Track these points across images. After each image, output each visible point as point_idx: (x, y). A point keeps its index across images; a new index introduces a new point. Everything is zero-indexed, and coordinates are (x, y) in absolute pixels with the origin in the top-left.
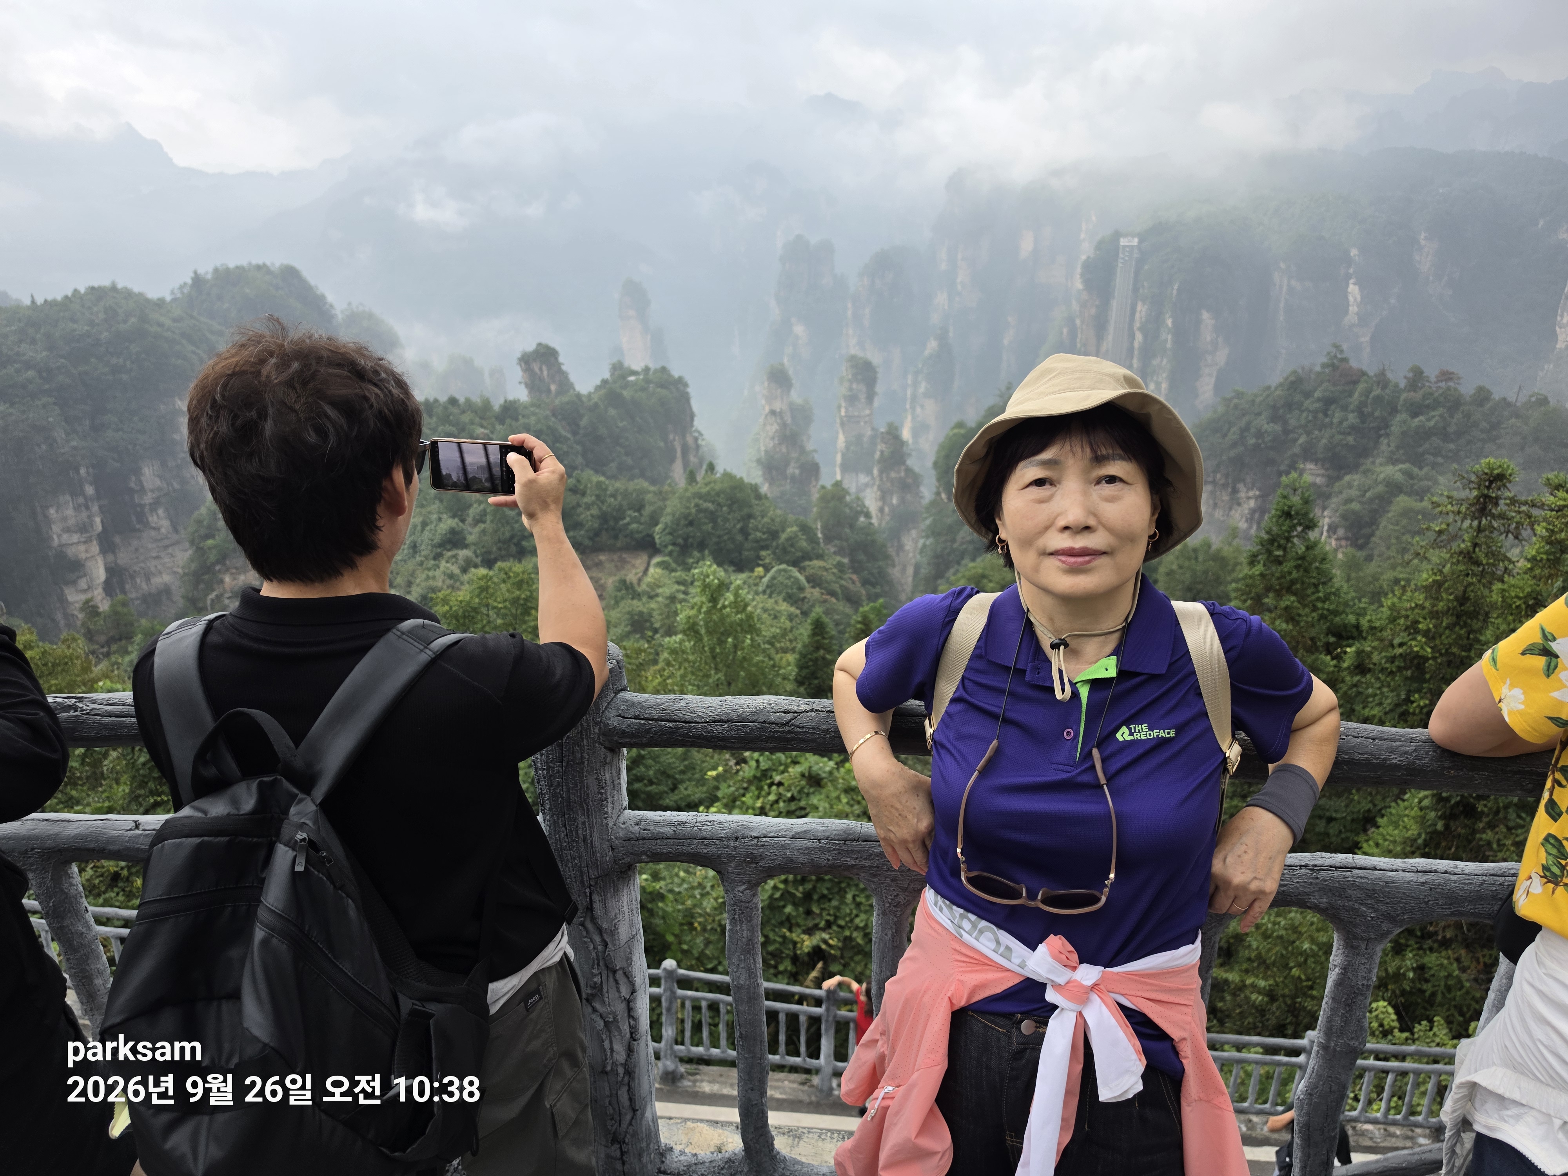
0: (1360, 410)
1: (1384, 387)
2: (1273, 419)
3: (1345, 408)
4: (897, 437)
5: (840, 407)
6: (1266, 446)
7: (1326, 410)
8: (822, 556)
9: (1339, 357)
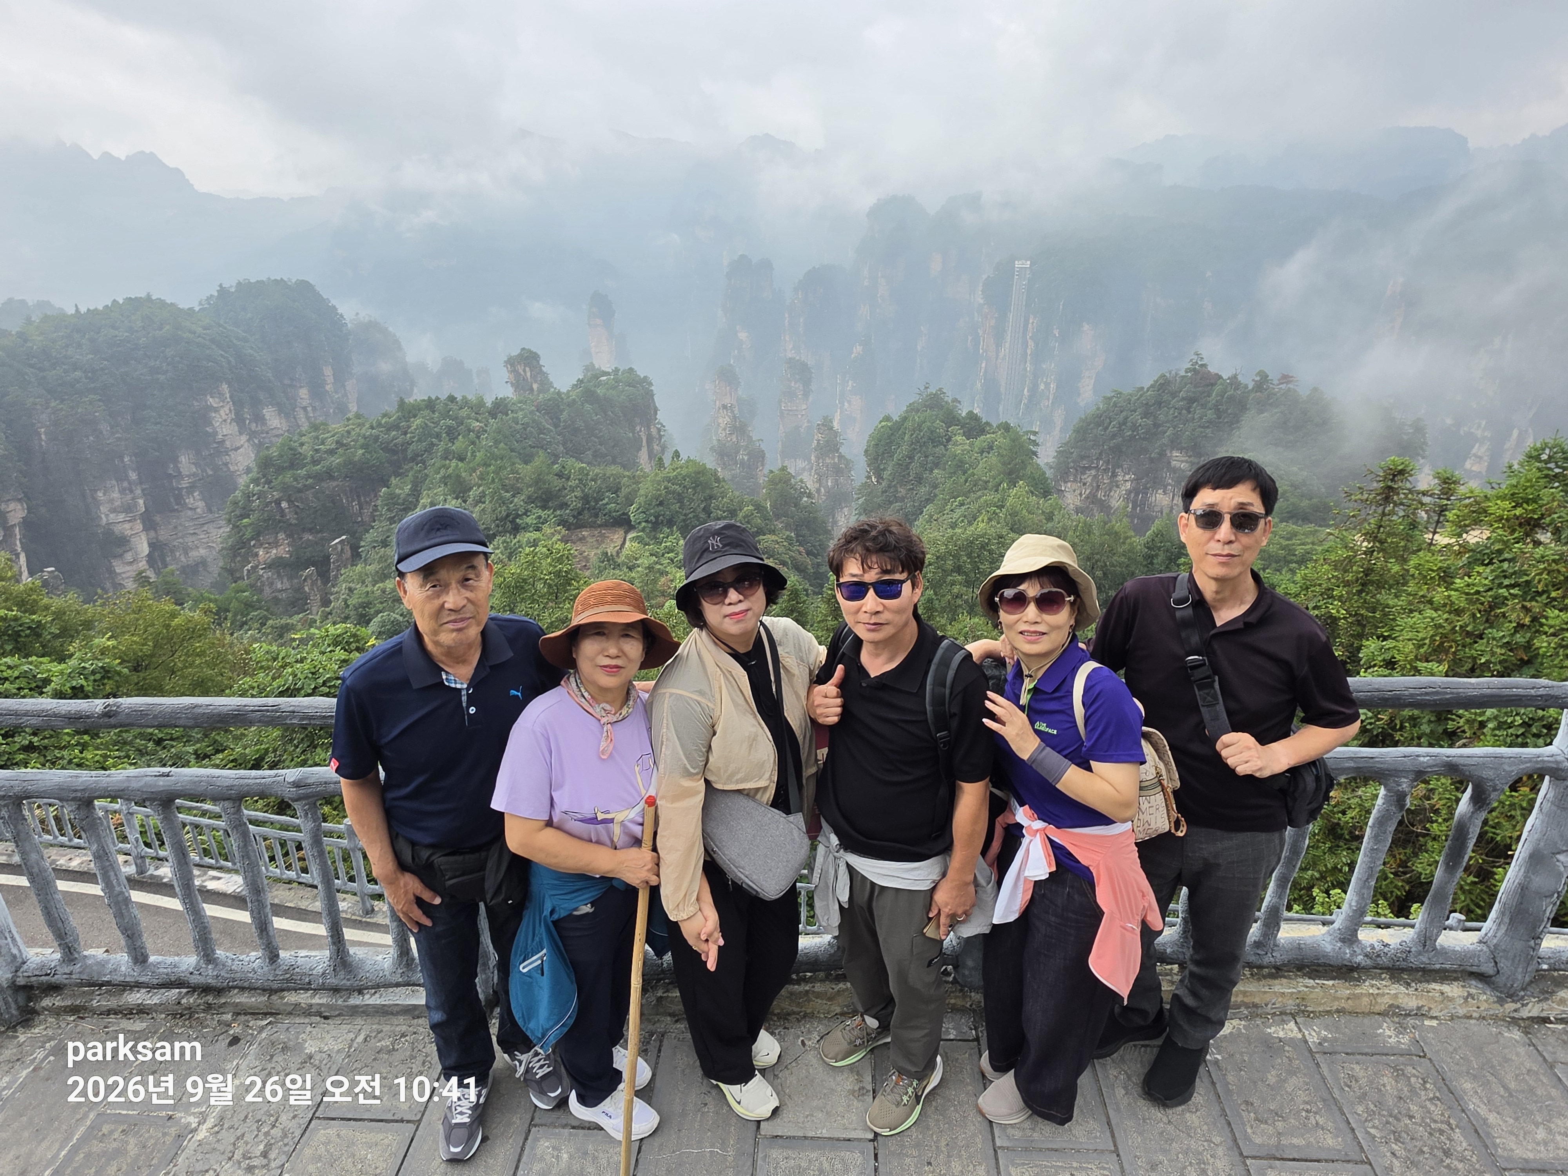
0: (1216, 407)
1: (1236, 389)
3: (1204, 406)
4: (831, 428)
5: (780, 402)
6: (1140, 437)
7: (1189, 408)
8: (774, 531)
9: (1200, 363)
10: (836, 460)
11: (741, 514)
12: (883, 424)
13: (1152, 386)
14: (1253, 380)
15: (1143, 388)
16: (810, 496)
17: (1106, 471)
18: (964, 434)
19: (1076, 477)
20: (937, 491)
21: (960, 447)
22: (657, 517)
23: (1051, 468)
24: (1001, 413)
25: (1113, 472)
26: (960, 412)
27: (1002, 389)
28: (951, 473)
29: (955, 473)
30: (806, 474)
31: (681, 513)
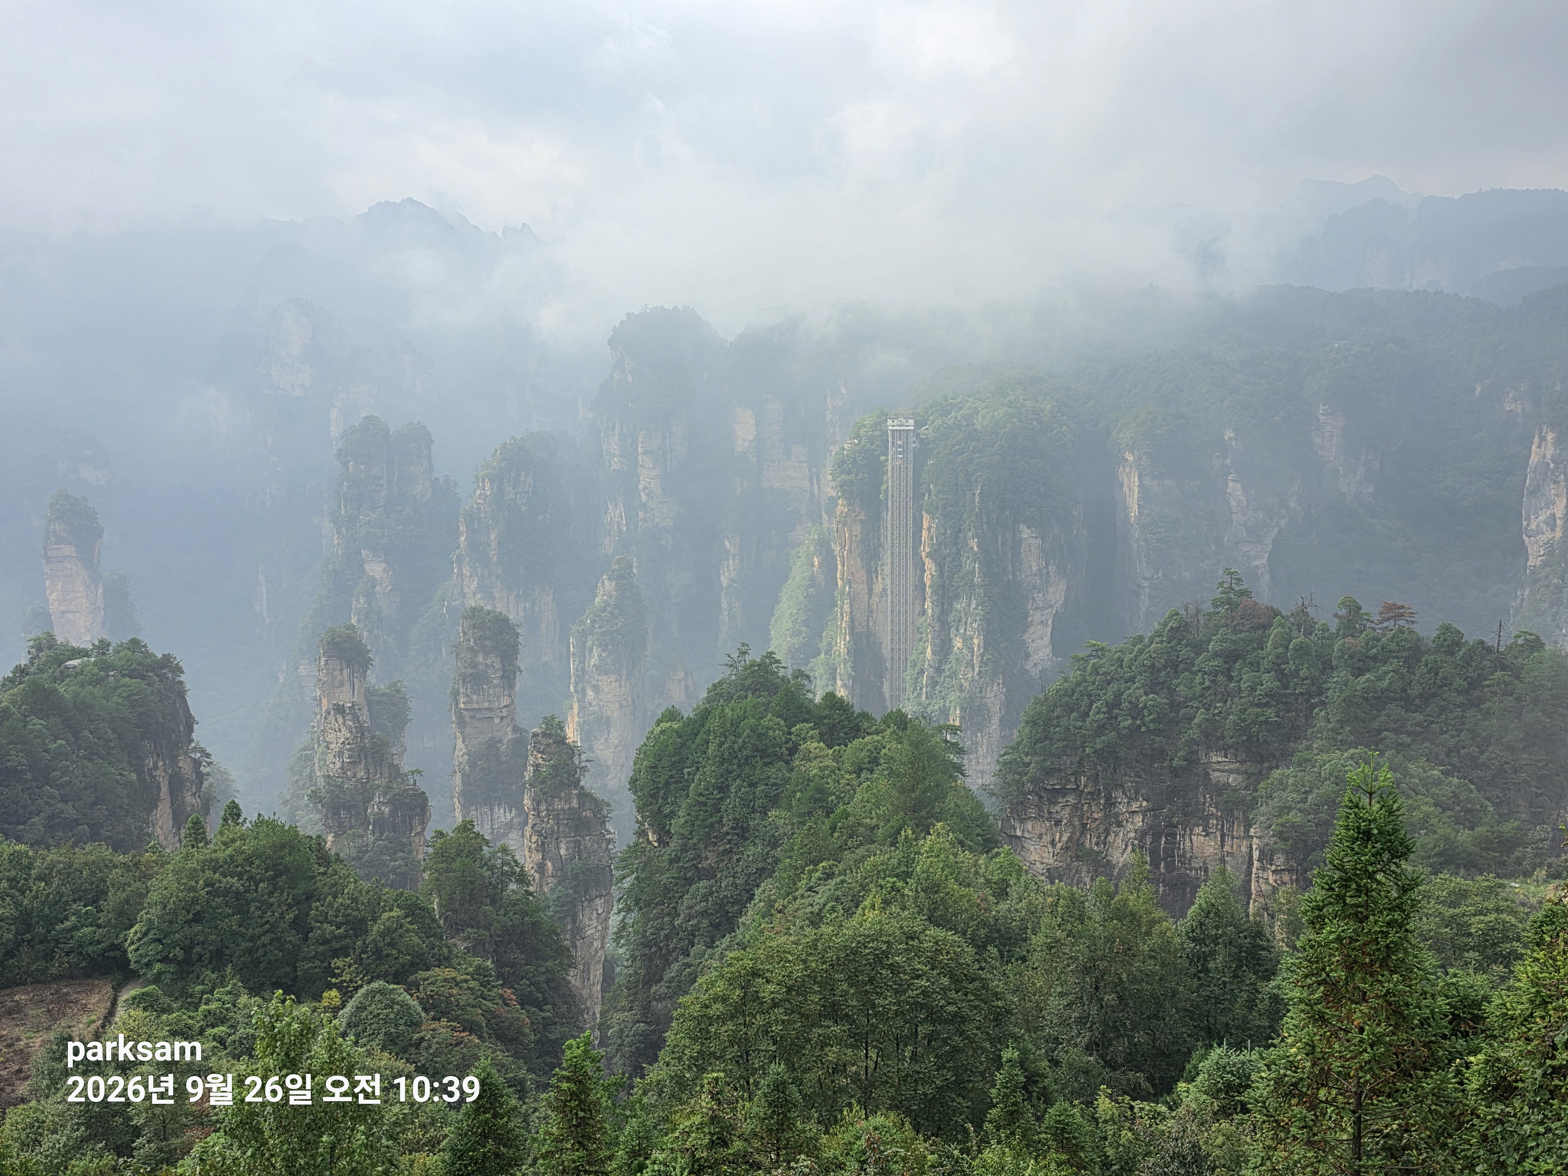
0: (1277, 667)
1: (1308, 633)
2: (1153, 687)
3: (1255, 666)
4: (561, 741)
5: (455, 694)
6: (1149, 731)
7: (1229, 670)
8: (447, 959)
9: (1237, 588)
10: (575, 803)
11: (376, 928)
12: (664, 725)
13: (1158, 634)
14: (1336, 615)
15: (1141, 639)
16: (522, 878)
17: (1094, 795)
18: (821, 739)
19: (1040, 809)
20: (778, 852)
21: (815, 763)
22: (187, 950)
23: (992, 794)
24: (887, 695)
25: (1108, 798)
26: (810, 696)
27: (886, 651)
28: (802, 815)
29: (810, 813)
30: (514, 835)
31: (242, 935)
